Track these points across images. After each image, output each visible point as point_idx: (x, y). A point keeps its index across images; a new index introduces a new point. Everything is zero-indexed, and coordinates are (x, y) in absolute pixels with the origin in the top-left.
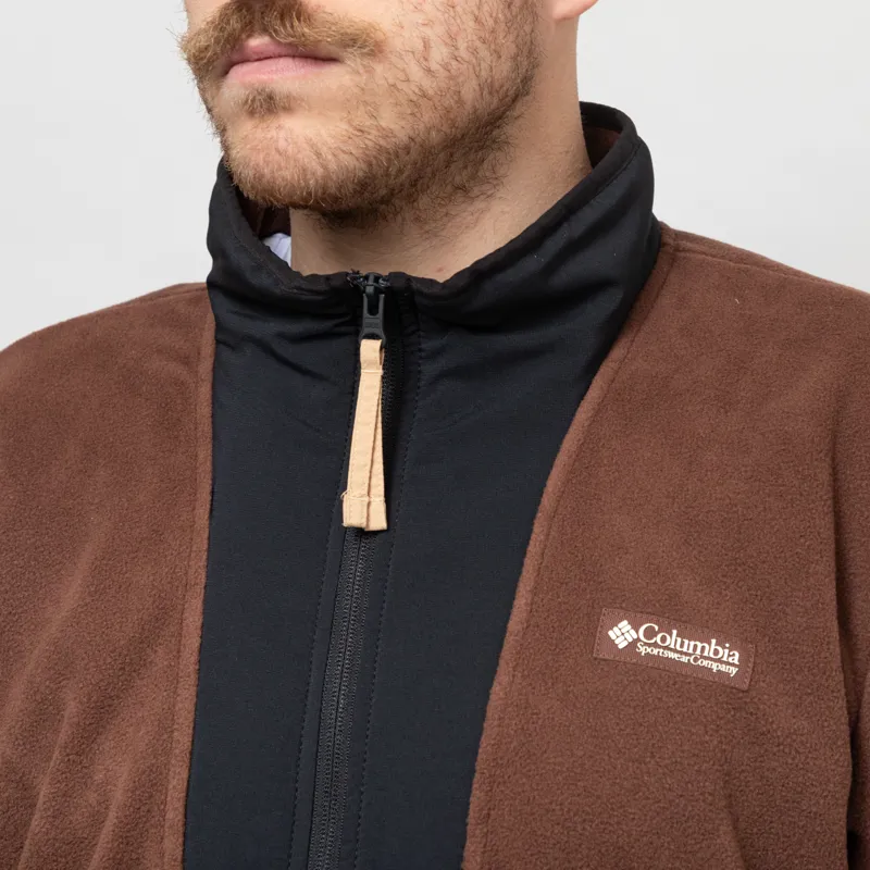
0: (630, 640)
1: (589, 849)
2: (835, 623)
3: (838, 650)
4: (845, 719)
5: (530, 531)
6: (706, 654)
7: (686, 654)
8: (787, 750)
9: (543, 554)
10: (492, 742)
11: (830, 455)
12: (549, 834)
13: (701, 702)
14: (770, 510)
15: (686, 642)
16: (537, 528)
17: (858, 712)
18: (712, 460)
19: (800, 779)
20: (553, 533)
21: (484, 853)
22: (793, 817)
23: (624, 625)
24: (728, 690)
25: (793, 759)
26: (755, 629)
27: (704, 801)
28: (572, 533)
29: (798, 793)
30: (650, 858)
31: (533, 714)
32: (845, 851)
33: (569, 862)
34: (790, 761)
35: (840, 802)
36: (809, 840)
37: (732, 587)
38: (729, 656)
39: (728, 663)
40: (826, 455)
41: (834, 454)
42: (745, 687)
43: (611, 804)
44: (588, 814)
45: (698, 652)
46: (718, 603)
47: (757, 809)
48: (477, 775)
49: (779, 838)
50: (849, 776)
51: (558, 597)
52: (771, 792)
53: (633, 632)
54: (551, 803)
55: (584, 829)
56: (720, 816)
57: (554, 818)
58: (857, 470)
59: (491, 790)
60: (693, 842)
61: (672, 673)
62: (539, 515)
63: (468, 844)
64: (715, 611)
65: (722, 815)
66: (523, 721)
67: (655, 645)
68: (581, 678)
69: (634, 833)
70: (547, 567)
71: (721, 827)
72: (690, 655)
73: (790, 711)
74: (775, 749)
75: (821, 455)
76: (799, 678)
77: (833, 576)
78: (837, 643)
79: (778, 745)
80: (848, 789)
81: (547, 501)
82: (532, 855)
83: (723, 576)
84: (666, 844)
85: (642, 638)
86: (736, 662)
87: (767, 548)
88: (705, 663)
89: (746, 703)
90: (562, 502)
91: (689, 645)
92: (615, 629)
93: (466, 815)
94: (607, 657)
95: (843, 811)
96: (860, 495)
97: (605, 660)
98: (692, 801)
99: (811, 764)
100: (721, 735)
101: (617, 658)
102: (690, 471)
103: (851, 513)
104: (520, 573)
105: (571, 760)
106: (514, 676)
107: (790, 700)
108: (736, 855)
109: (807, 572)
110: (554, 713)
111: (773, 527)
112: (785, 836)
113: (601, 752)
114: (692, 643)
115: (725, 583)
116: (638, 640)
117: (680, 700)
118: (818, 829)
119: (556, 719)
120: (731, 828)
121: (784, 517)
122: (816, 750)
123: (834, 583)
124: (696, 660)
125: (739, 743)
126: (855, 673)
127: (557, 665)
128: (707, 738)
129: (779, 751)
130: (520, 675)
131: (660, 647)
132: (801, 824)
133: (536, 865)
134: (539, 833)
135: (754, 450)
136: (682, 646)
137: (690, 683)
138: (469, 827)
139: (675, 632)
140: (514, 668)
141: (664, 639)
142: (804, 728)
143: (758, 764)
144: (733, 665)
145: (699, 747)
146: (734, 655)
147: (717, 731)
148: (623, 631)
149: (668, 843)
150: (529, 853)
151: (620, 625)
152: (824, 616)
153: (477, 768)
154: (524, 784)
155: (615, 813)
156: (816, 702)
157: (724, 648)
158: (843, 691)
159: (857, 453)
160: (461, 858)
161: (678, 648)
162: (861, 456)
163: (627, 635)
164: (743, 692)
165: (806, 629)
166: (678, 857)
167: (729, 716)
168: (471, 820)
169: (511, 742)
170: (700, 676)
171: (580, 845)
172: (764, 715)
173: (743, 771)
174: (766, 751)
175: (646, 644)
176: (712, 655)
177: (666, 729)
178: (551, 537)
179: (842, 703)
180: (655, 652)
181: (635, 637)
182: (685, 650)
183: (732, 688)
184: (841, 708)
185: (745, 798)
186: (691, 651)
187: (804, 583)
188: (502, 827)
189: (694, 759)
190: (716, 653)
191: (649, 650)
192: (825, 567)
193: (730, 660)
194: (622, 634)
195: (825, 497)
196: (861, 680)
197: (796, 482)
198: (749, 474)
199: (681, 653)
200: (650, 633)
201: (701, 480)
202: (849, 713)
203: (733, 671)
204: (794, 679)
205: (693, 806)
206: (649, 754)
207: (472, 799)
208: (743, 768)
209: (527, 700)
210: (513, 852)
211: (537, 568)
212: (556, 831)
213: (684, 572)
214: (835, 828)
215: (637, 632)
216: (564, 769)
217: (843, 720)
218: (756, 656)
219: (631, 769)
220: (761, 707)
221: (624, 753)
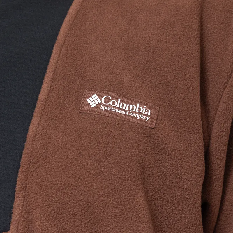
0: (97, 103)
1: (74, 203)
2: (199, 97)
3: (200, 110)
4: (202, 144)
5: (51, 52)
6: (134, 110)
7: (125, 110)
8: (172, 158)
9: (57, 63)
10: (29, 152)
11: (199, 16)
12: (54, 196)
13: (131, 133)
14: (169, 42)
15: (125, 105)
16: (54, 51)
17: (209, 142)
18: (141, 19)
19: (179, 172)
20: (62, 53)
21: (23, 205)
22: (175, 190)
23: (95, 96)
24: (145, 127)
25: (176, 162)
26: (159, 99)
27: (131, 180)
28: (71, 53)
29: (178, 179)
30: (103, 208)
31: (49, 139)
32: (200, 208)
33: (64, 209)
34: (174, 163)
35: (198, 184)
36: (183, 202)
37: (149, 79)
38: (146, 111)
39: (145, 115)
40: (197, 16)
41: (201, 16)
42: (153, 126)
43: (86, 181)
44: (74, 186)
45: (131, 109)
46: (141, 87)
47: (158, 186)
48: (21, 168)
49: (168, 201)
50: (204, 172)
51: (64, 83)
52: (165, 179)
53: (99, 100)
54: (56, 181)
55: (72, 193)
56: (138, 188)
57: (57, 188)
58: (212, 24)
59: (27, 175)
60: (125, 200)
61: (117, 119)
62: (56, 44)
63: (15, 200)
64: (140, 90)
65: (140, 188)
66: (44, 142)
67: (109, 106)
68: (73, 122)
69: (96, 195)
70: (59, 69)
71: (139, 193)
72: (127, 111)
73: (175, 139)
74: (167, 157)
75: (195, 16)
76: (180, 123)
77: (198, 75)
78: (199, 107)
79: (169, 155)
80: (203, 178)
81: (60, 38)
82: (46, 206)
83: (145, 74)
84: (111, 201)
85: (103, 102)
86: (149, 114)
87: (166, 60)
88: (134, 114)
89: (153, 134)
90: (67, 39)
91: (126, 106)
92: (90, 98)
93: (15, 187)
94: (86, 112)
95: (200, 188)
96: (213, 36)
97: (85, 113)
98: (125, 180)
99: (185, 164)
100: (140, 149)
101: (91, 112)
102: (131, 24)
103: (209, 46)
104: (45, 72)
105: (66, 160)
106: (40, 121)
107: (176, 133)
108: (146, 207)
109: (186, 72)
110: (59, 138)
111: (169, 51)
112: (171, 200)
113: (81, 156)
114: (128, 105)
115: (145, 77)
116: (101, 103)
117: (121, 132)
118: (187, 197)
119: (60, 141)
120: (144, 194)
121: (175, 46)
122: (187, 158)
123: (199, 78)
124: (129, 113)
125: (149, 154)
126: (208, 123)
127: (61, 116)
128: (133, 150)
129: (168, 158)
130: (43, 120)
131: (112, 107)
132: (179, 194)
133: (47, 210)
134: (50, 195)
135: (162, 14)
136: (123, 106)
137: (126, 124)
138: (16, 193)
139: (119, 100)
140: (41, 117)
141: (114, 103)
142: (181, 147)
143: (158, 164)
144: (147, 115)
145: (129, 154)
146: (148, 111)
147: (139, 147)
148: (94, 99)
149: (113, 200)
150: (44, 205)
151: (93, 97)
152: (193, 93)
153: (21, 164)
154: (43, 172)
155: (87, 186)
156: (188, 135)
157: (143, 108)
158: (201, 130)
159: (213, 16)
160: (12, 207)
161: (121, 107)
162: (214, 17)
163: (96, 101)
164: (152, 128)
165: (184, 99)
166: (117, 208)
167: (145, 140)
168: (17, 189)
169: (38, 152)
170: (131, 121)
171: (70, 201)
172: (162, 140)
173: (151, 167)
174: (163, 158)
175: (105, 105)
176: (137, 111)
177: (114, 146)
178: (61, 55)
179: (201, 136)
180: (109, 109)
181: (100, 102)
182: (124, 108)
183: (147, 126)
184: (200, 138)
185: (152, 180)
186: (127, 109)
187: (184, 77)
188: (32, 192)
189: (127, 160)
190: (139, 109)
191: (106, 108)
192: (194, 70)
193: (146, 113)
194: (93, 101)
195: (196, 37)
196: (211, 126)
197: (182, 29)
198: (159, 26)
199: (122, 110)
200: (107, 100)
201: (135, 28)
202: (204, 142)
203: (148, 118)
204: (177, 124)
205: (125, 183)
206: (104, 158)
207: (18, 179)
208: (151, 166)
209: (47, 132)
210: (37, 204)
211: (53, 70)
212: (58, 194)
213: (126, 71)
214: (195, 196)
215: (101, 100)
216: (63, 165)
217: (201, 144)
218: (159, 112)
219: (95, 165)
220: (160, 136)
221: (93, 157)
